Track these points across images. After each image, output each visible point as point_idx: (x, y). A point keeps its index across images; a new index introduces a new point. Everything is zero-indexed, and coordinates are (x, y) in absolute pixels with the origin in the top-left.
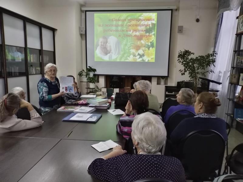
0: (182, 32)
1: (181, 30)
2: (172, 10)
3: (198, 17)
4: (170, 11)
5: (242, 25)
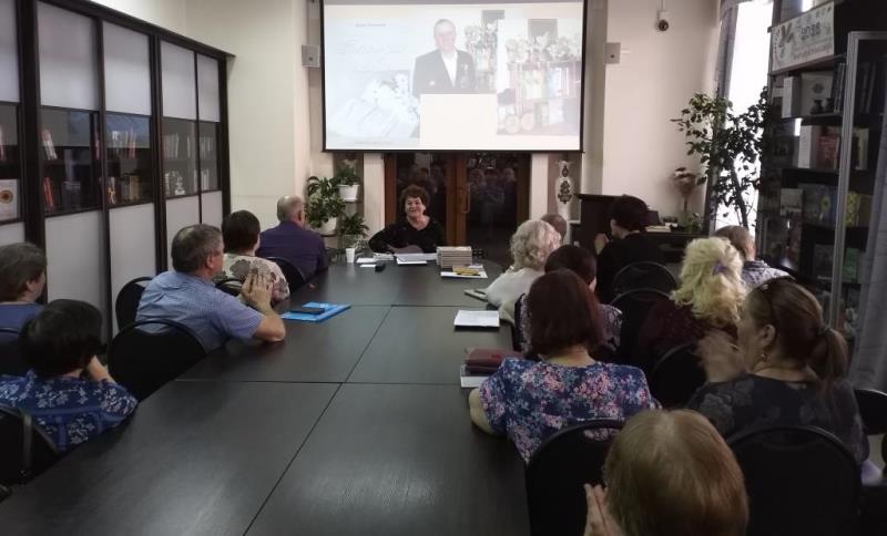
0: (617, 62)
3: (665, 17)
5: (783, 51)
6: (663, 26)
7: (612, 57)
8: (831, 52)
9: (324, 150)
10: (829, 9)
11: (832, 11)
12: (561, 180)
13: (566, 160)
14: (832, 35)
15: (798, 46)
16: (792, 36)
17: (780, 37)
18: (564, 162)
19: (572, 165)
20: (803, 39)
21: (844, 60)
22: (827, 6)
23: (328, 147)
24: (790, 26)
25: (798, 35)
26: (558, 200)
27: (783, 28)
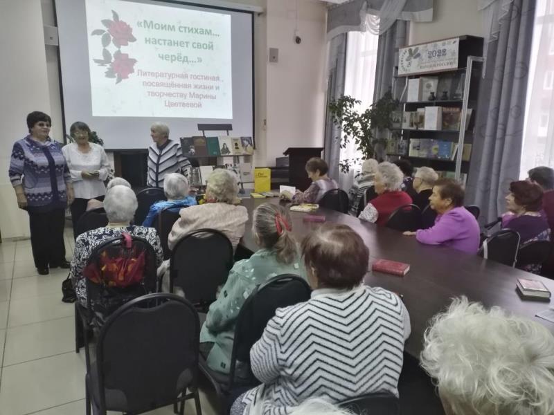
0: (276, 61)
1: (274, 56)
2: (252, 13)
3: (298, 34)
4: (250, 15)
5: (410, 64)
6: (298, 40)
7: (274, 57)
8: (455, 66)
10: (455, 42)
11: (457, 43)
14: (457, 56)
15: (424, 61)
16: (419, 55)
17: (407, 54)
20: (429, 57)
21: (464, 72)
22: (453, 40)
24: (417, 49)
25: (424, 55)
27: (410, 50)
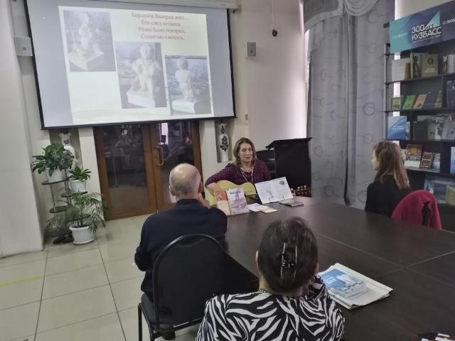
0: (254, 55)
1: (252, 50)
3: (274, 27)
6: (275, 33)
7: (252, 52)
9: (43, 128)
12: (221, 137)
13: (223, 123)
18: (222, 124)
19: (226, 126)
23: (46, 126)
26: (221, 149)
